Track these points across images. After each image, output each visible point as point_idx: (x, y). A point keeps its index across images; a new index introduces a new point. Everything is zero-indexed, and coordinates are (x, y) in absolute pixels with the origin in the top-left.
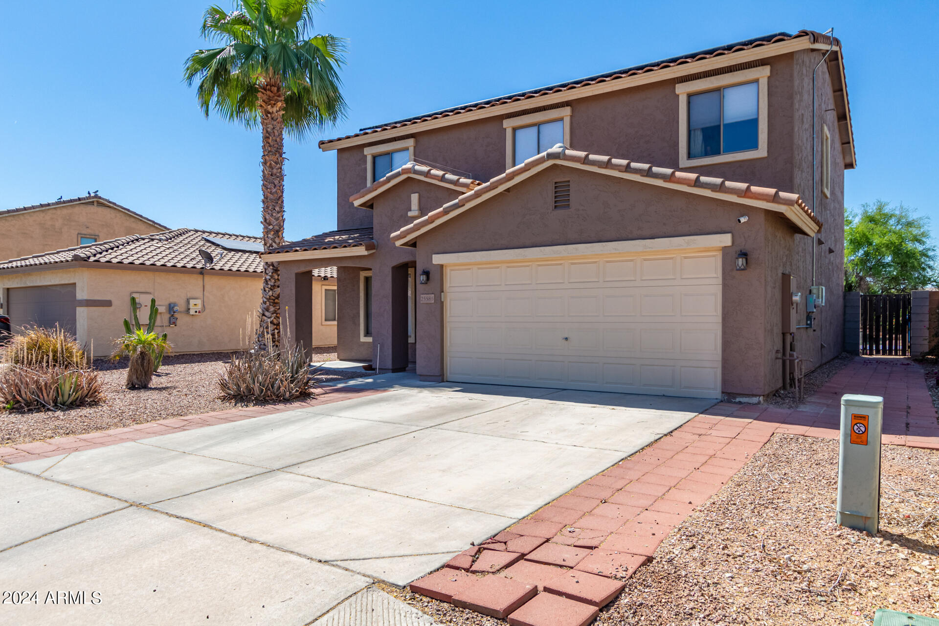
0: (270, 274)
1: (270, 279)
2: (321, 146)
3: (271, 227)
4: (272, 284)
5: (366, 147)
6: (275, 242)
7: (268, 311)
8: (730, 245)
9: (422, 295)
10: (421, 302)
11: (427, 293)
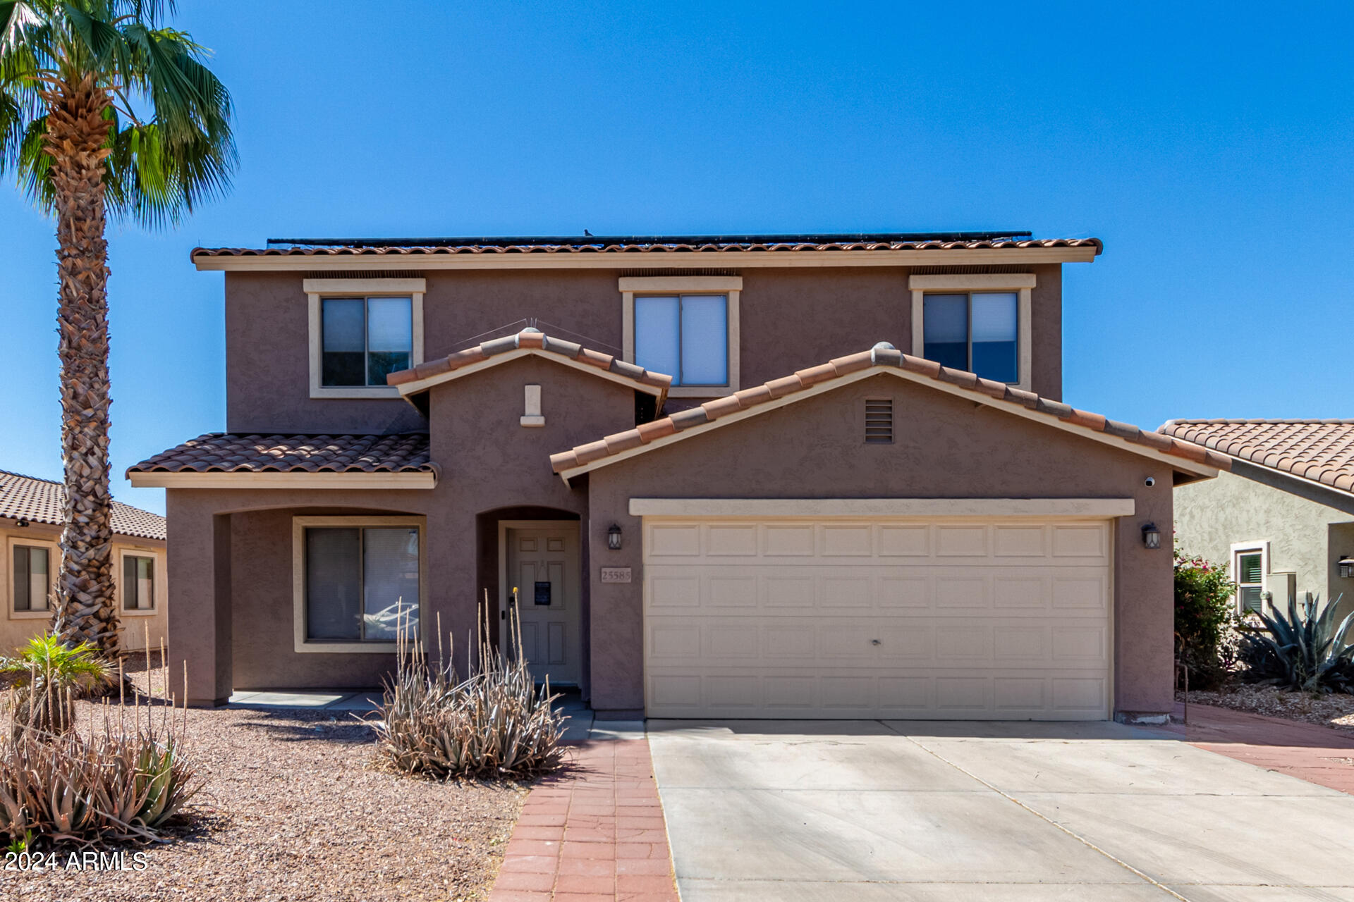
0: (89, 512)
1: (87, 524)
2: (195, 258)
3: (89, 412)
4: (93, 533)
5: (307, 278)
6: (98, 446)
7: (84, 591)
8: (1133, 513)
9: (603, 570)
10: (603, 581)
11: (615, 565)
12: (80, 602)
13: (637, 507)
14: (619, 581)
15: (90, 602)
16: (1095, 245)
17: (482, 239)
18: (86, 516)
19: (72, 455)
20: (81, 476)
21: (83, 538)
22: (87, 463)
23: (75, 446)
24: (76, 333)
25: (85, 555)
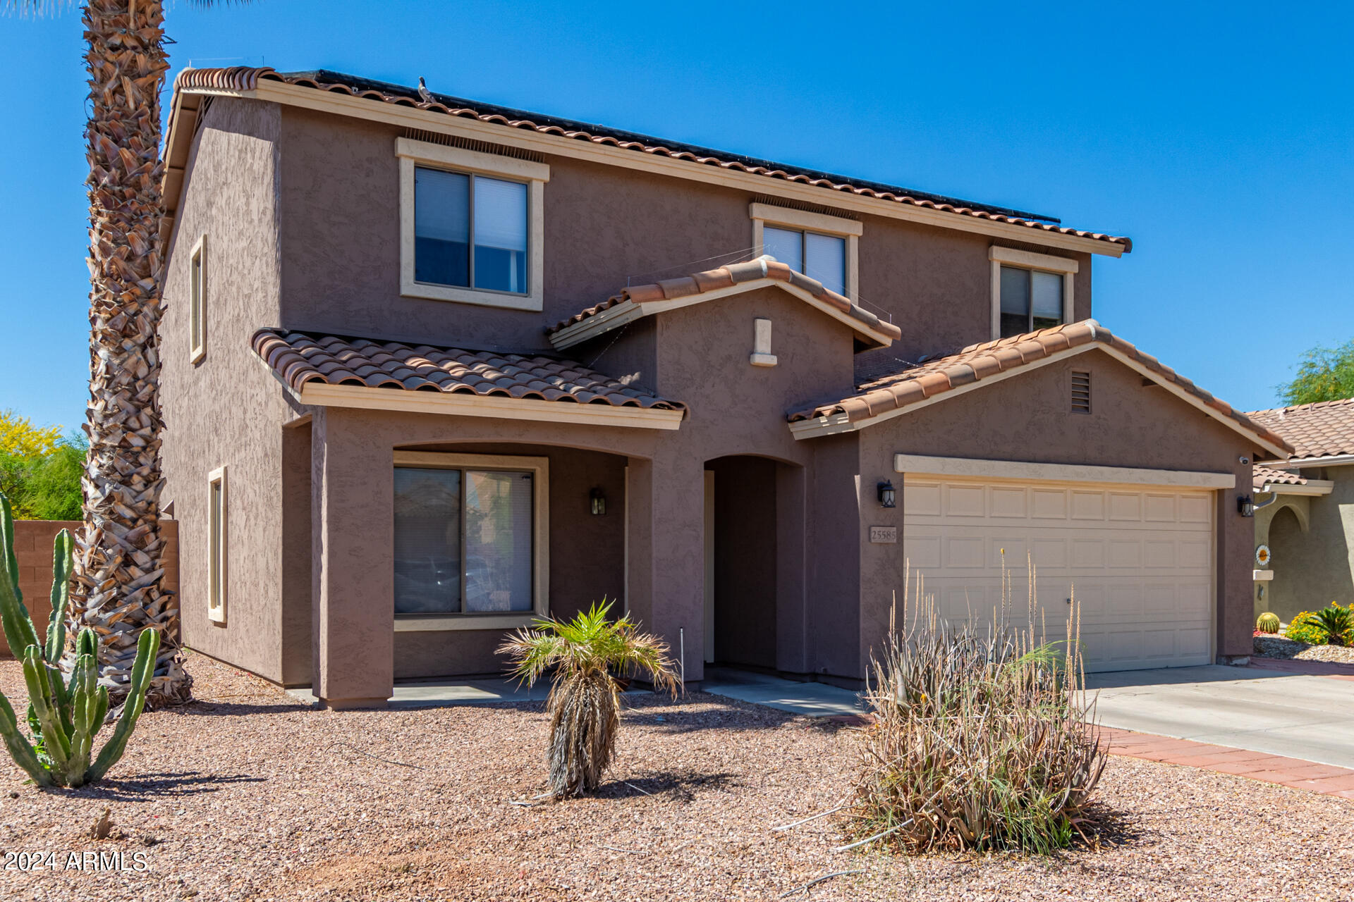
8: (1234, 487)
9: (873, 529)
10: (873, 541)
11: (882, 524)
12: (137, 565)
13: (904, 463)
14: (886, 541)
15: (148, 565)
16: (1126, 244)
17: (591, 126)
18: (142, 437)
19: (123, 344)
20: (136, 378)
21: (138, 470)
22: (145, 357)
23: (128, 331)
24: (133, 162)
25: (141, 497)
